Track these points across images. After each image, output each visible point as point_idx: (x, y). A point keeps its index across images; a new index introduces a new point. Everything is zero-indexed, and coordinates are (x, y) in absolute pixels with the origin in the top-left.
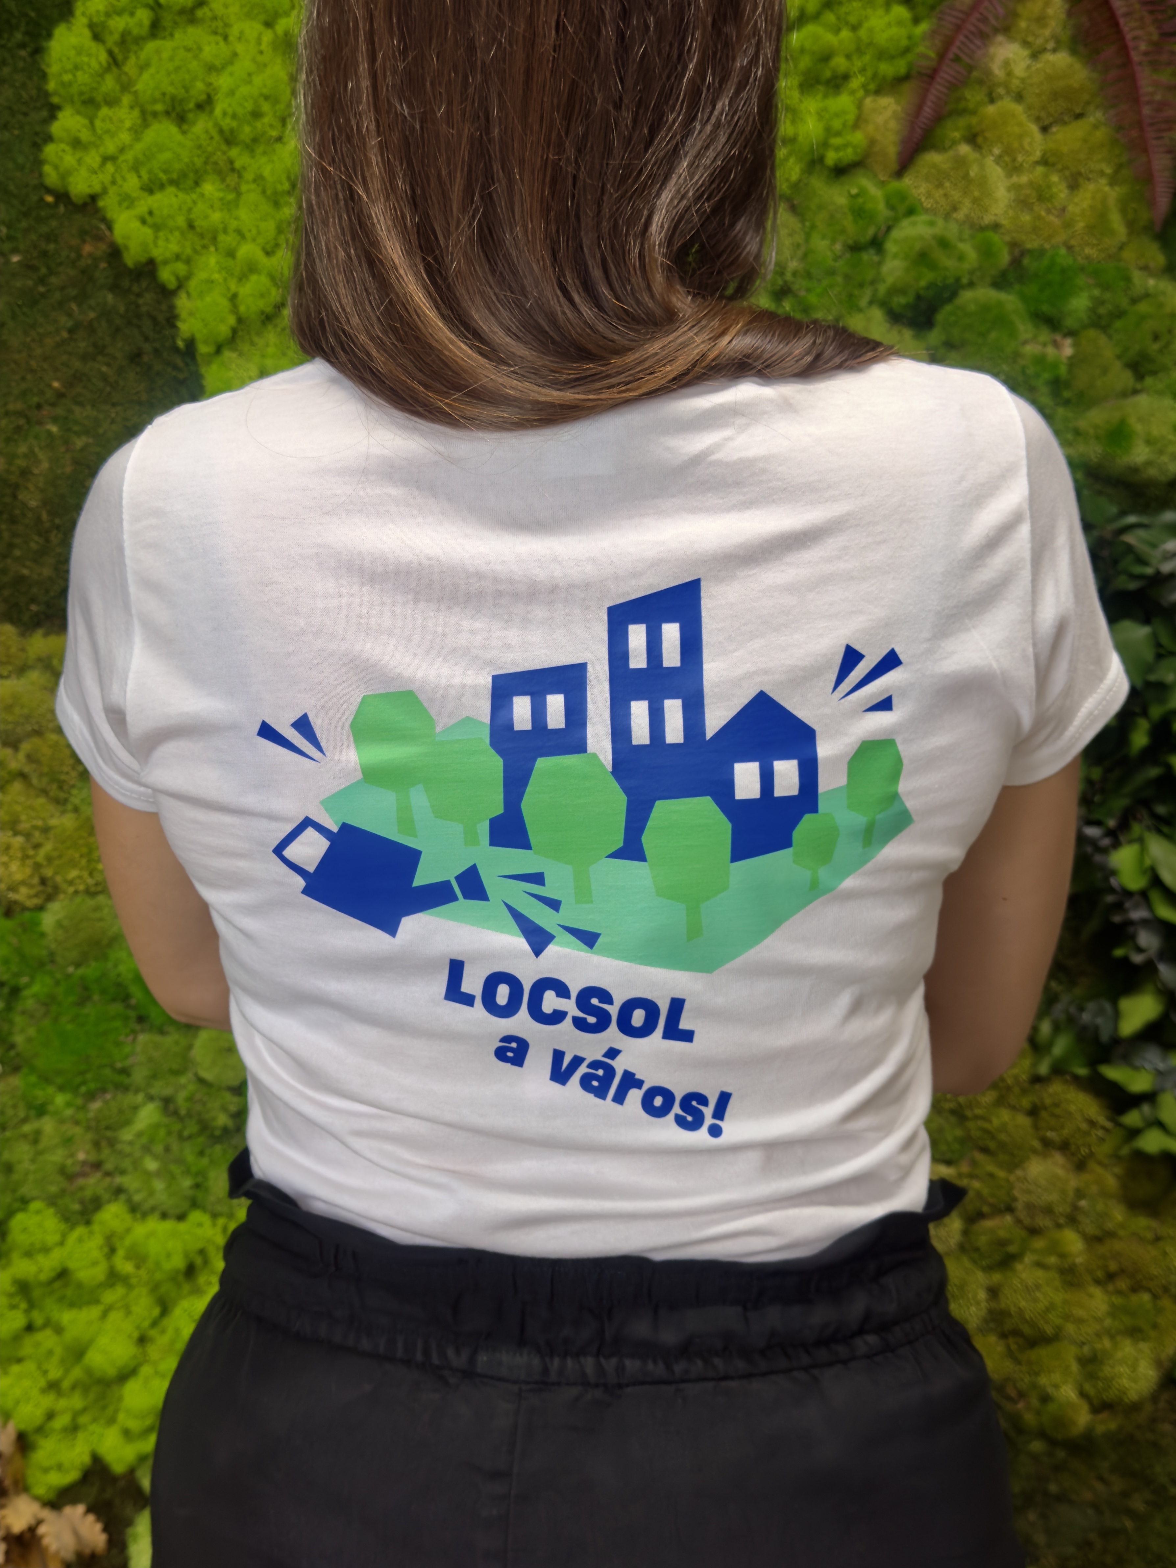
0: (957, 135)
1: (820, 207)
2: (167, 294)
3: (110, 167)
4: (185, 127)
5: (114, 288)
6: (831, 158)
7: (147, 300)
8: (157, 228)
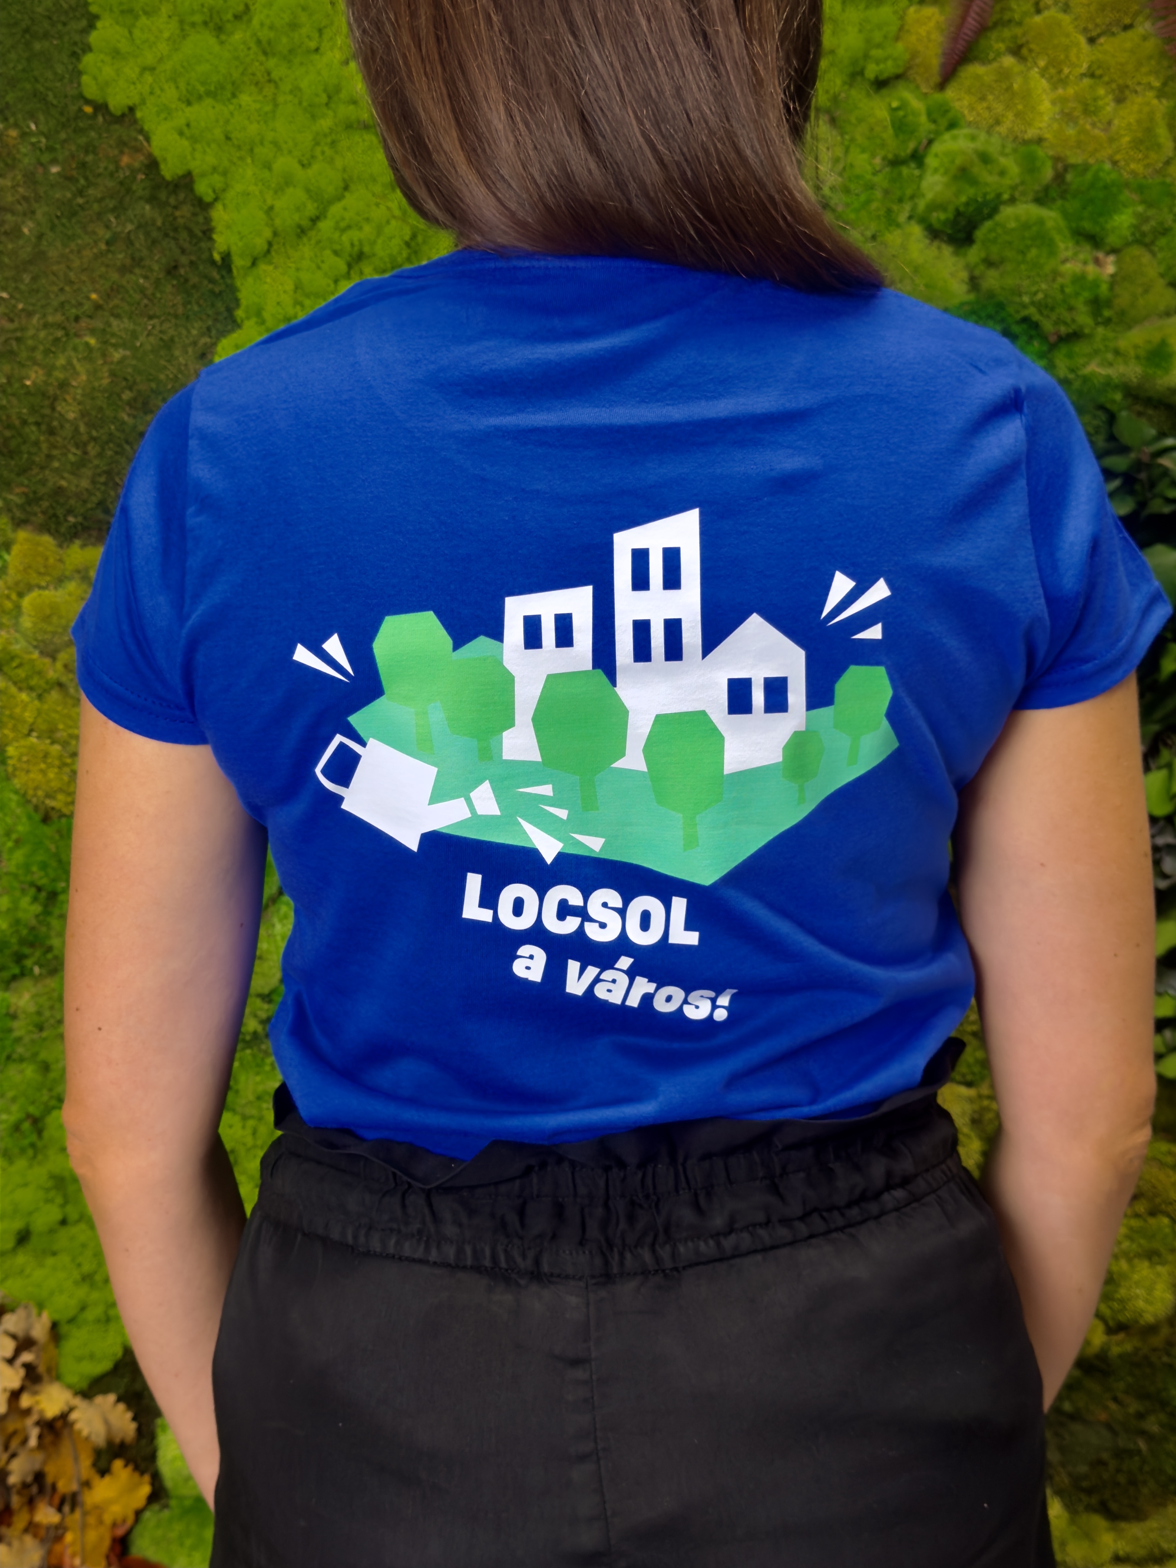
0: (1001, 46)
1: (860, 120)
2: (203, 206)
3: (148, 78)
4: (223, 37)
5: (152, 199)
6: (872, 71)
7: (186, 211)
8: (194, 140)
